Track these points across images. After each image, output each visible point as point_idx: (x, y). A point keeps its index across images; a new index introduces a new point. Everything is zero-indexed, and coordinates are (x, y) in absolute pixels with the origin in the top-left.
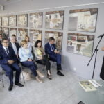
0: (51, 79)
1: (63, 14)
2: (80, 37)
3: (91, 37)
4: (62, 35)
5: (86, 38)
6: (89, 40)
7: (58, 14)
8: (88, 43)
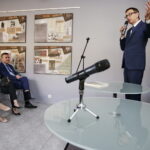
0: (19, 114)
1: (25, 21)
2: (53, 50)
3: (68, 49)
4: (25, 51)
5: (61, 51)
6: (65, 53)
7: (17, 21)
8: (64, 57)
